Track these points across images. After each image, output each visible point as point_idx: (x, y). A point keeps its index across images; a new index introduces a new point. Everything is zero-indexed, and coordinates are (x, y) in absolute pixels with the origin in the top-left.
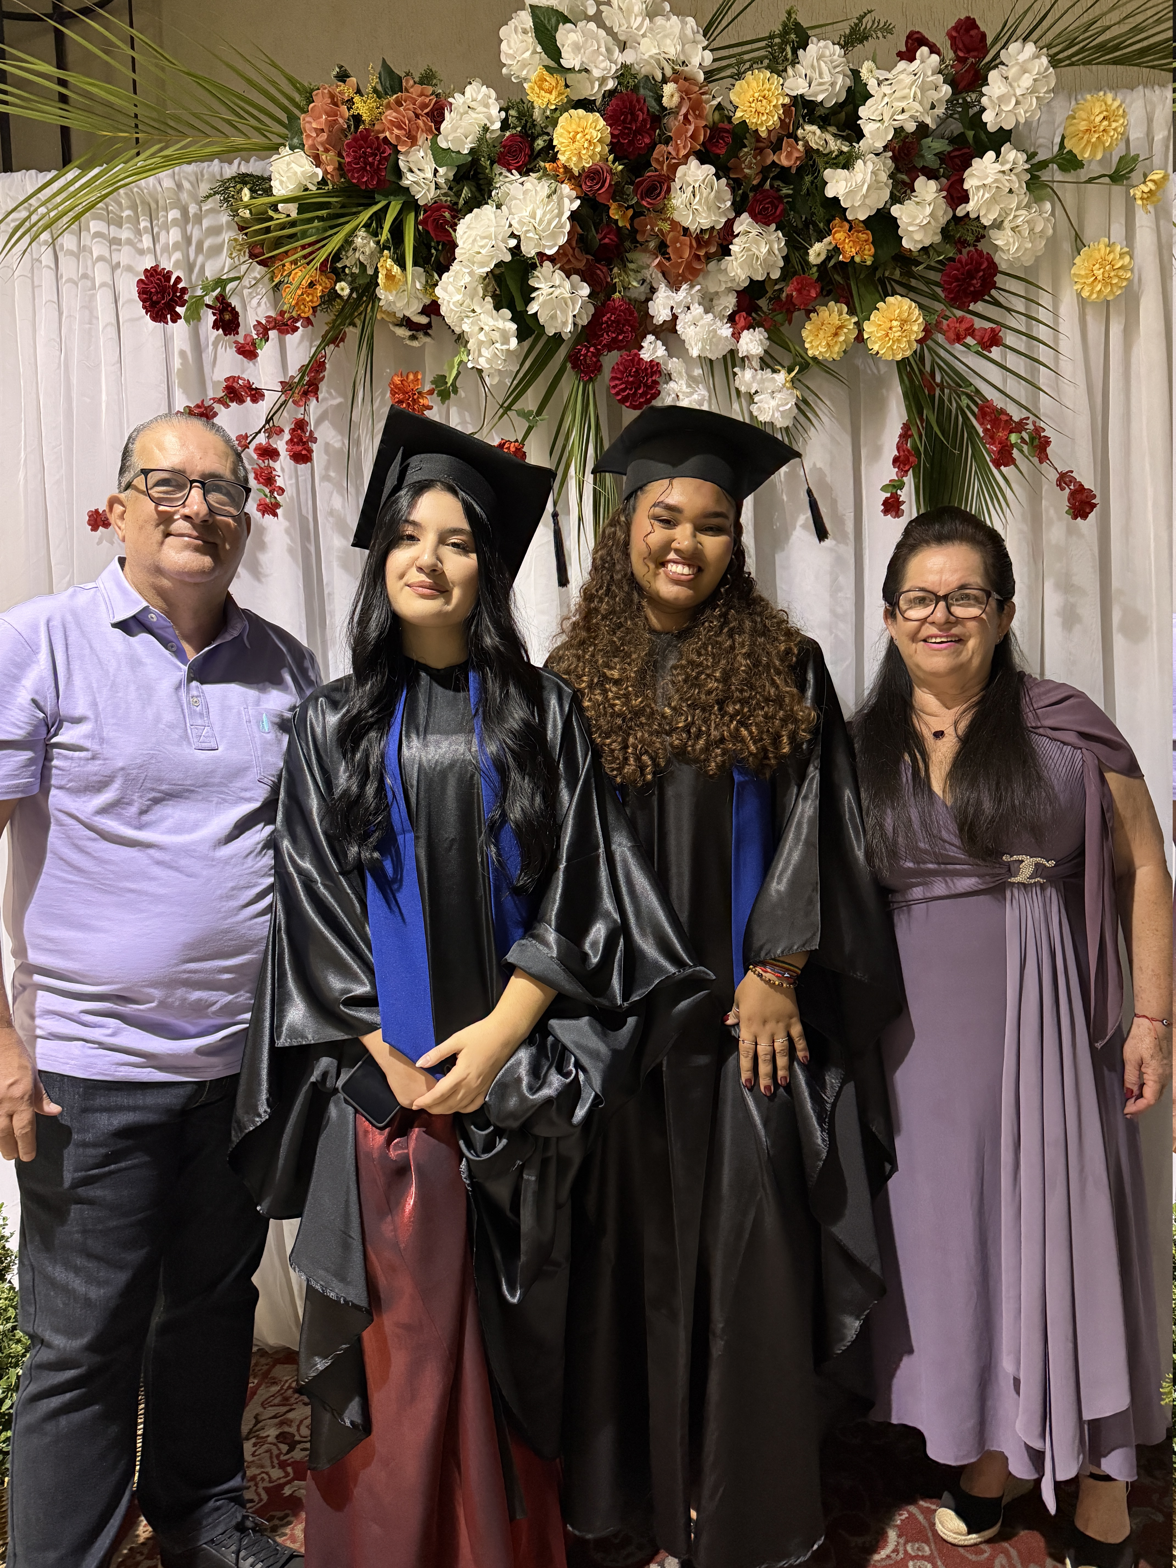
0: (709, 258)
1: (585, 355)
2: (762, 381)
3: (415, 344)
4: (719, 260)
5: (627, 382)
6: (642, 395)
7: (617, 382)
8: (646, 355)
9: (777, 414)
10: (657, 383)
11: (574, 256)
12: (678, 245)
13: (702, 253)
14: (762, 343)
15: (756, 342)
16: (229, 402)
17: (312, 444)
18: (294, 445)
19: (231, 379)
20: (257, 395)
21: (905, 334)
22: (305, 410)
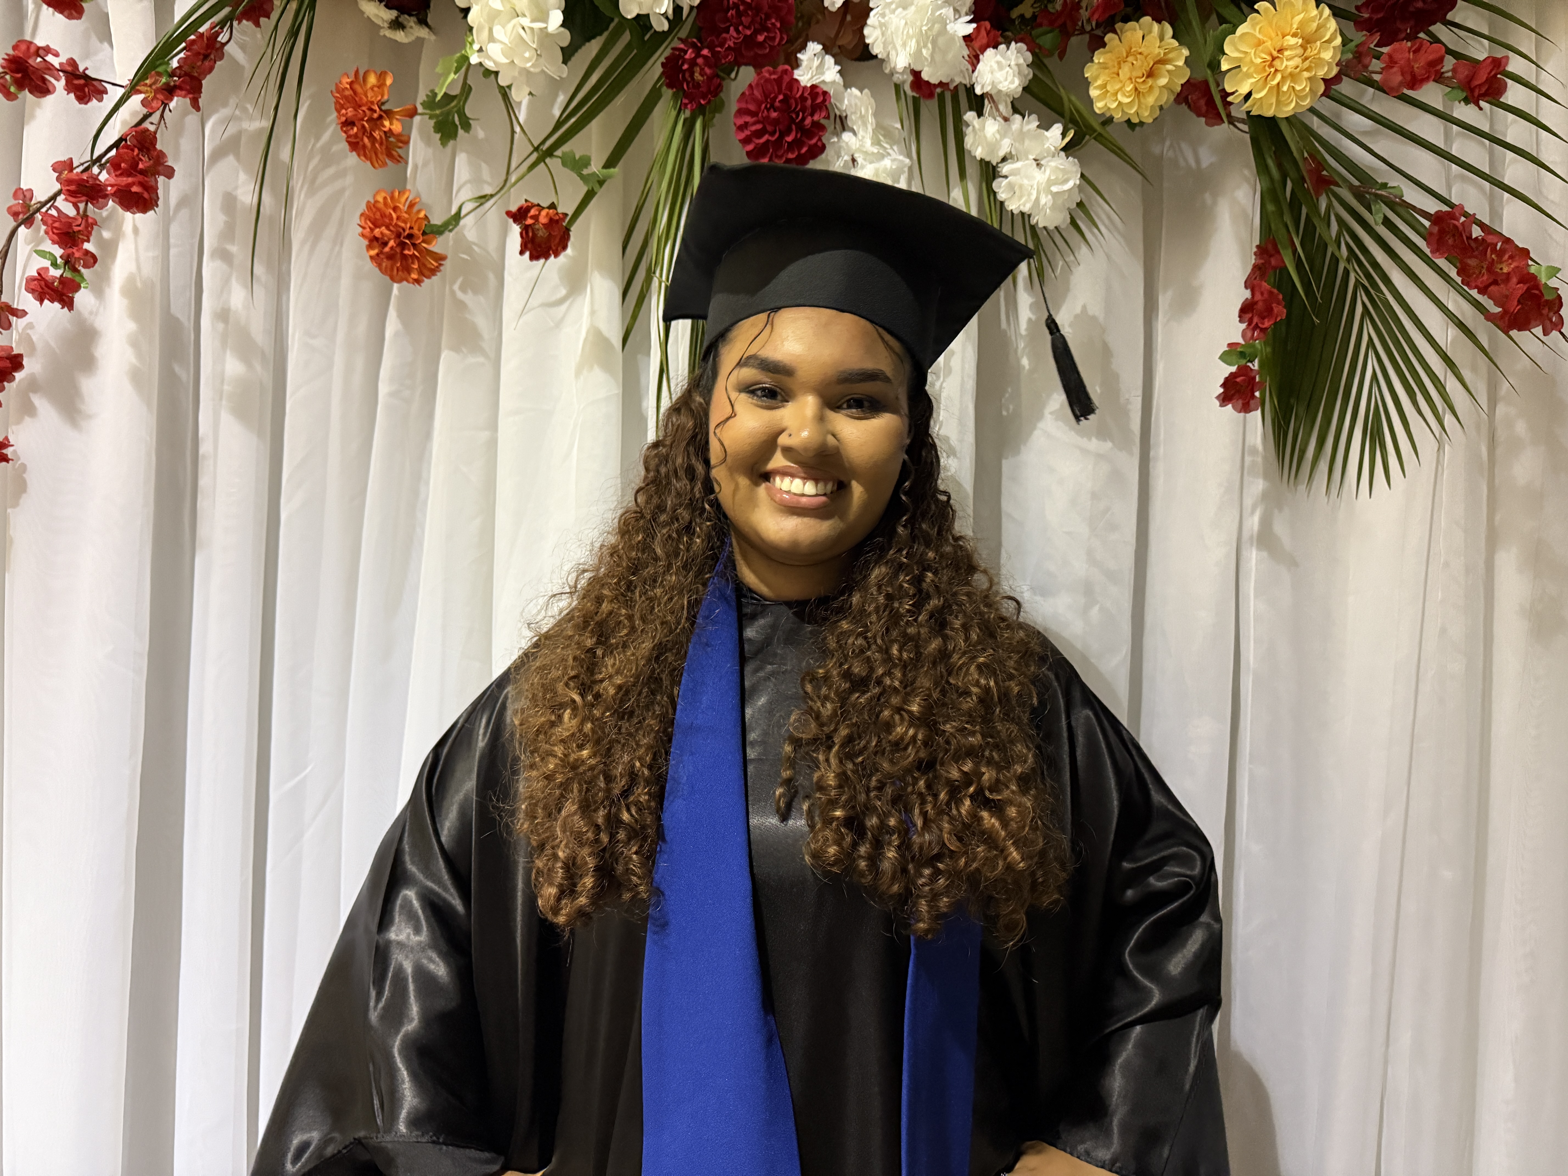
1: (693, 63)
2: (1021, 136)
3: (400, 36)
5: (766, 120)
6: (791, 146)
7: (748, 119)
8: (804, 76)
9: (1045, 200)
10: (822, 128)
14: (1019, 73)
15: (1008, 68)
16: (12, 89)
17: (161, 179)
18: (121, 175)
19: (23, 47)
20: (86, 90)
21: (1307, 63)
22: (162, 116)
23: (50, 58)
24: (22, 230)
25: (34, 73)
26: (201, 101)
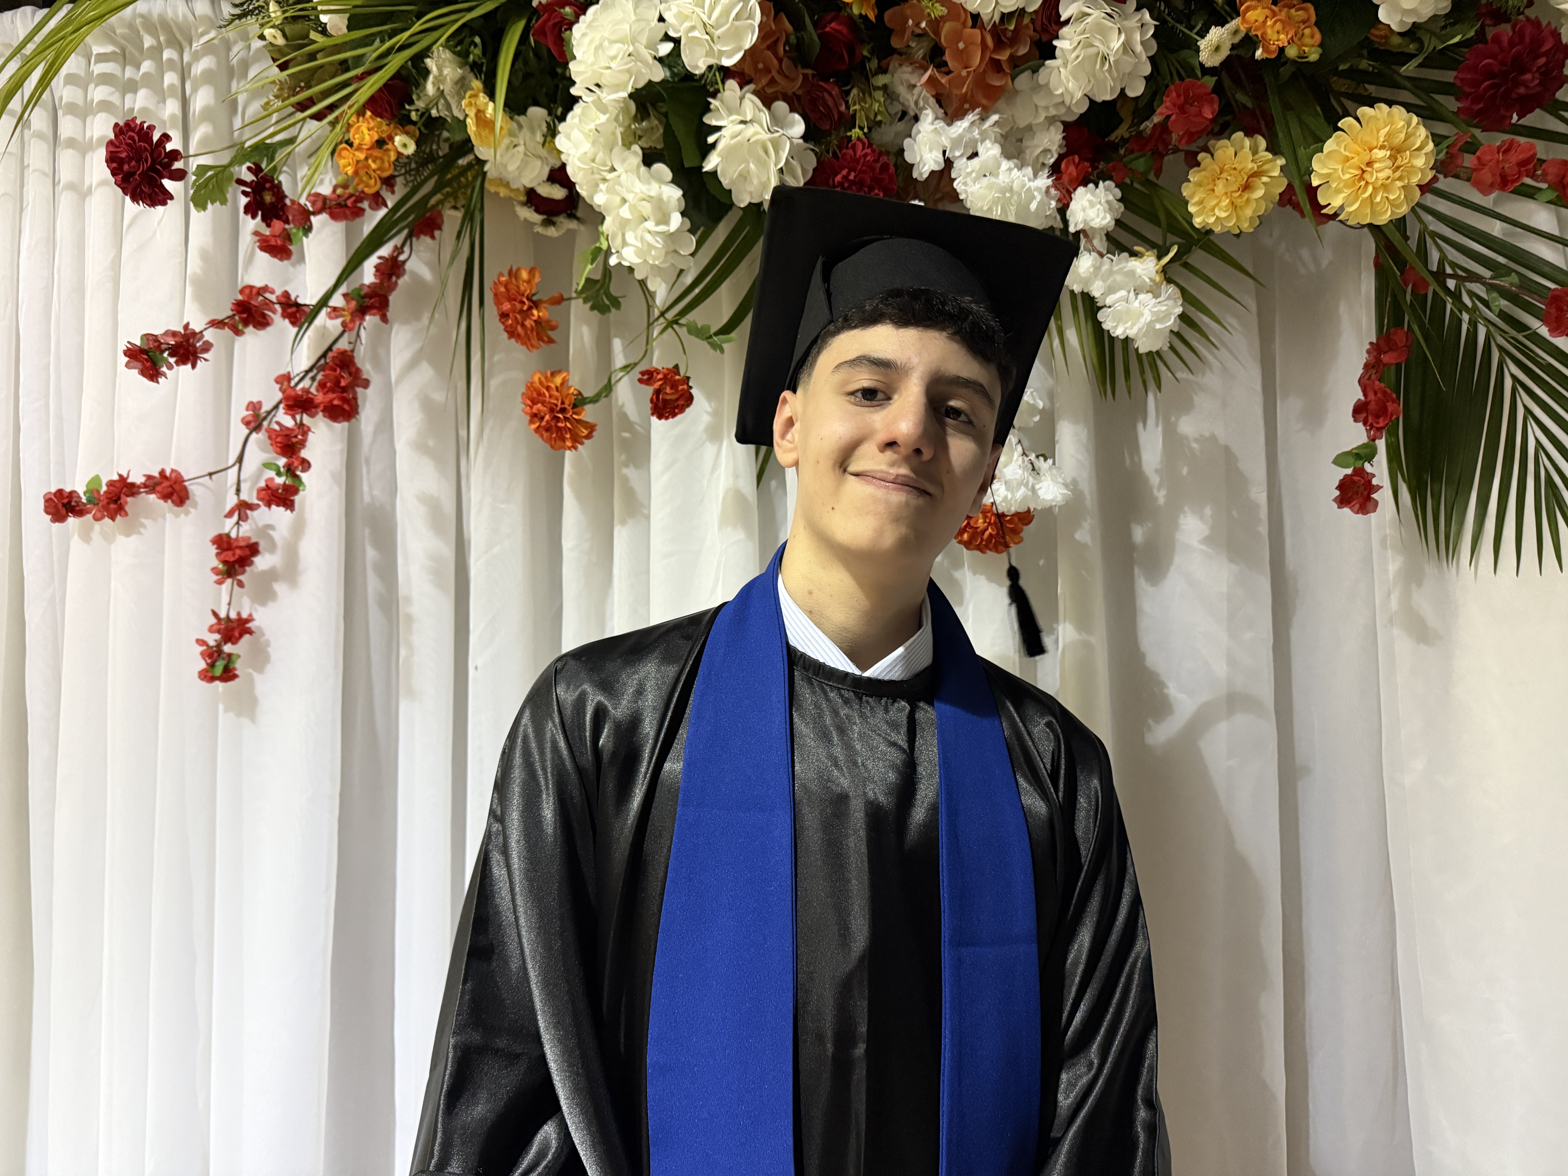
0: (1017, 65)
2: (1113, 273)
3: (552, 232)
4: (1035, 71)
9: (1143, 326)
11: (780, 71)
12: (961, 45)
13: (1003, 56)
14: (1111, 209)
15: (1099, 206)
16: (240, 327)
17: (359, 390)
18: (327, 392)
19: (247, 291)
20: (298, 315)
21: (1398, 174)
22: (358, 335)
23: (268, 295)
24: (254, 436)
25: (256, 311)
26: (389, 315)
